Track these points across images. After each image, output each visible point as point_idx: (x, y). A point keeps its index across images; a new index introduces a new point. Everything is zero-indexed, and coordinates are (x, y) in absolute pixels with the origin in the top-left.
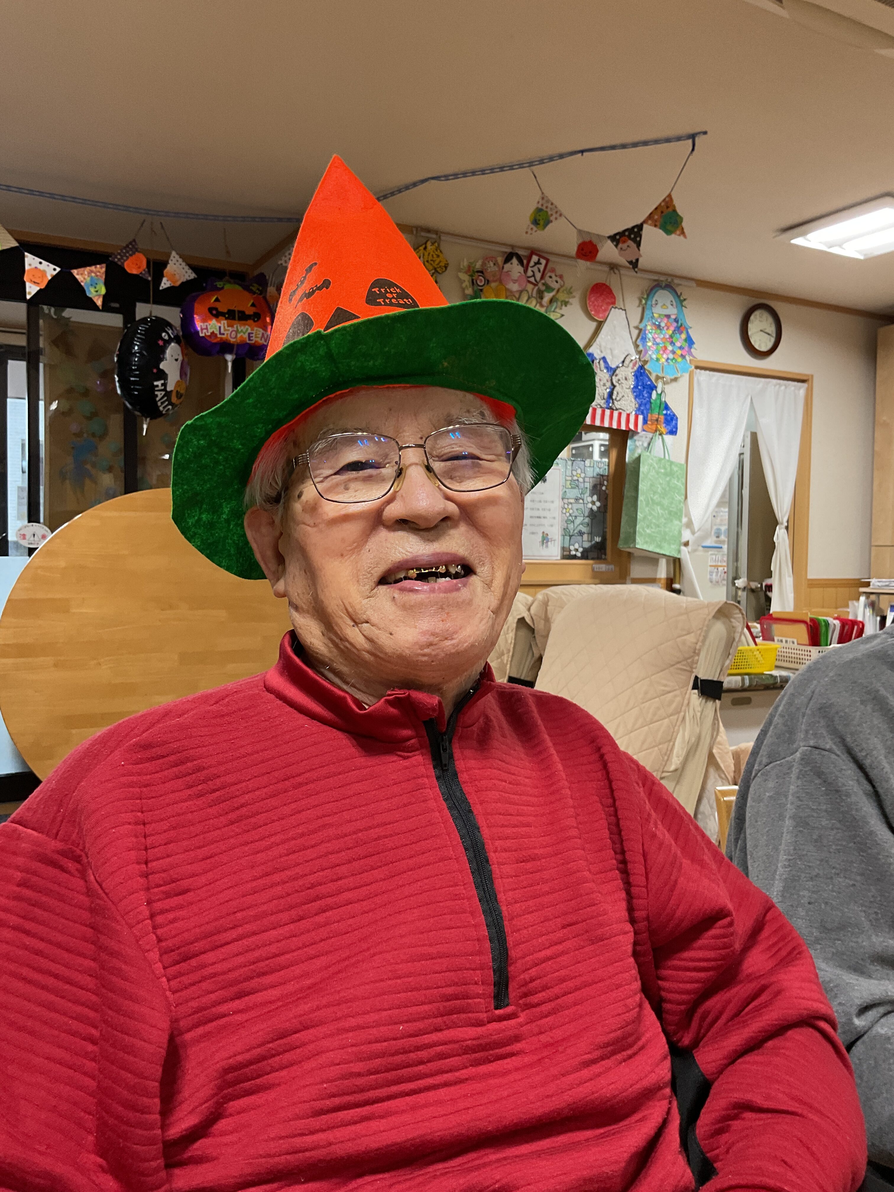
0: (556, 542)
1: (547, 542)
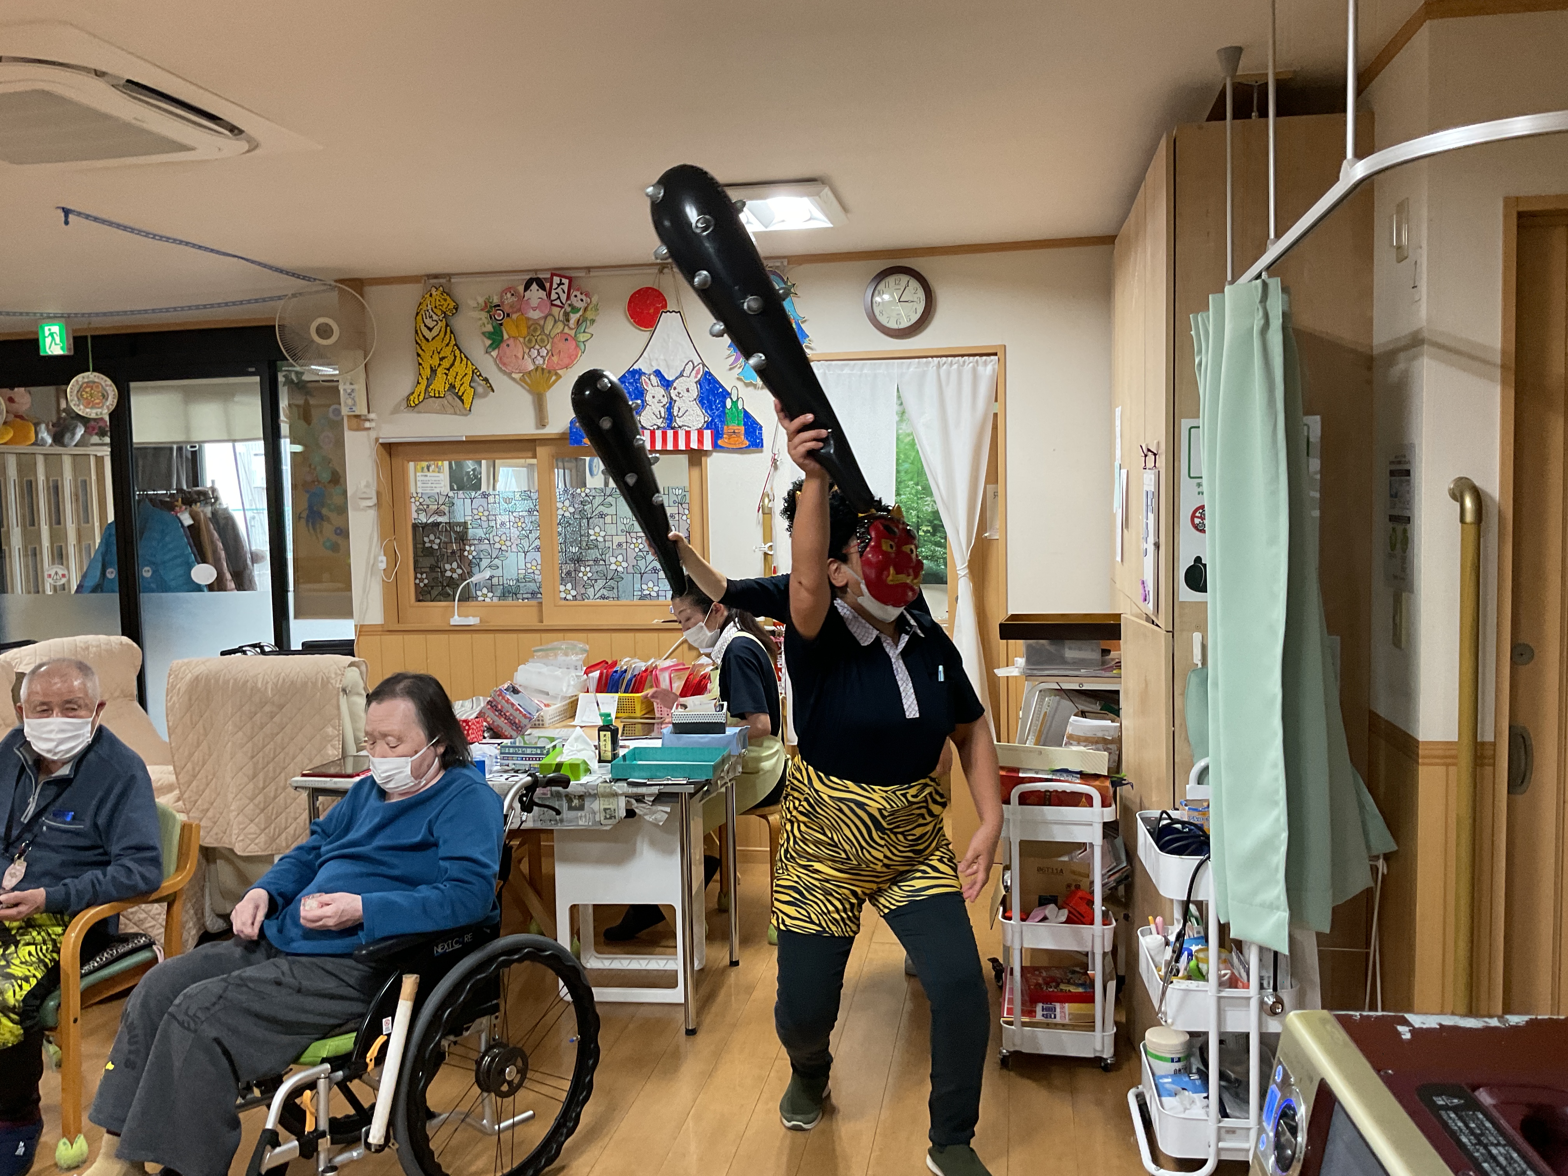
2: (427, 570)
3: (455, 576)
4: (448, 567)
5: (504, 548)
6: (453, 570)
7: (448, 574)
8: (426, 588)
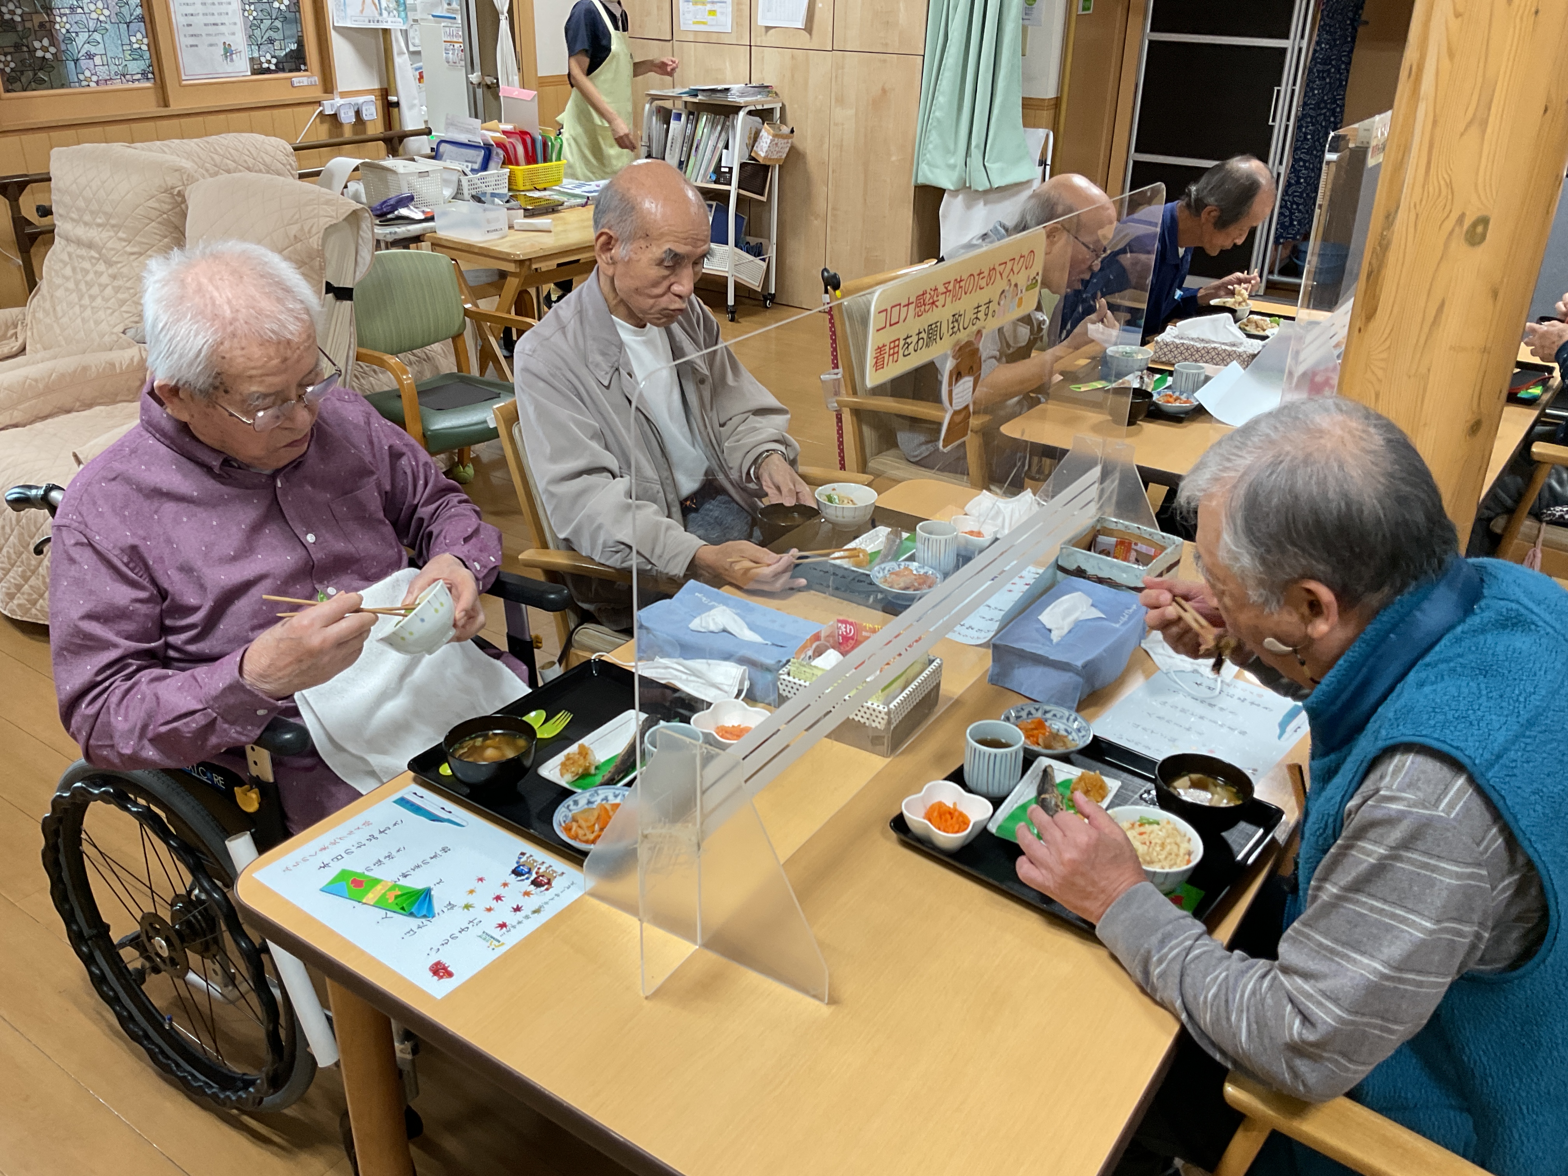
0: (243, 54)
1: (231, 54)
2: (12, 50)
3: (48, 56)
4: (37, 44)
5: (102, 18)
6: (45, 49)
7: (39, 54)
8: (13, 74)
